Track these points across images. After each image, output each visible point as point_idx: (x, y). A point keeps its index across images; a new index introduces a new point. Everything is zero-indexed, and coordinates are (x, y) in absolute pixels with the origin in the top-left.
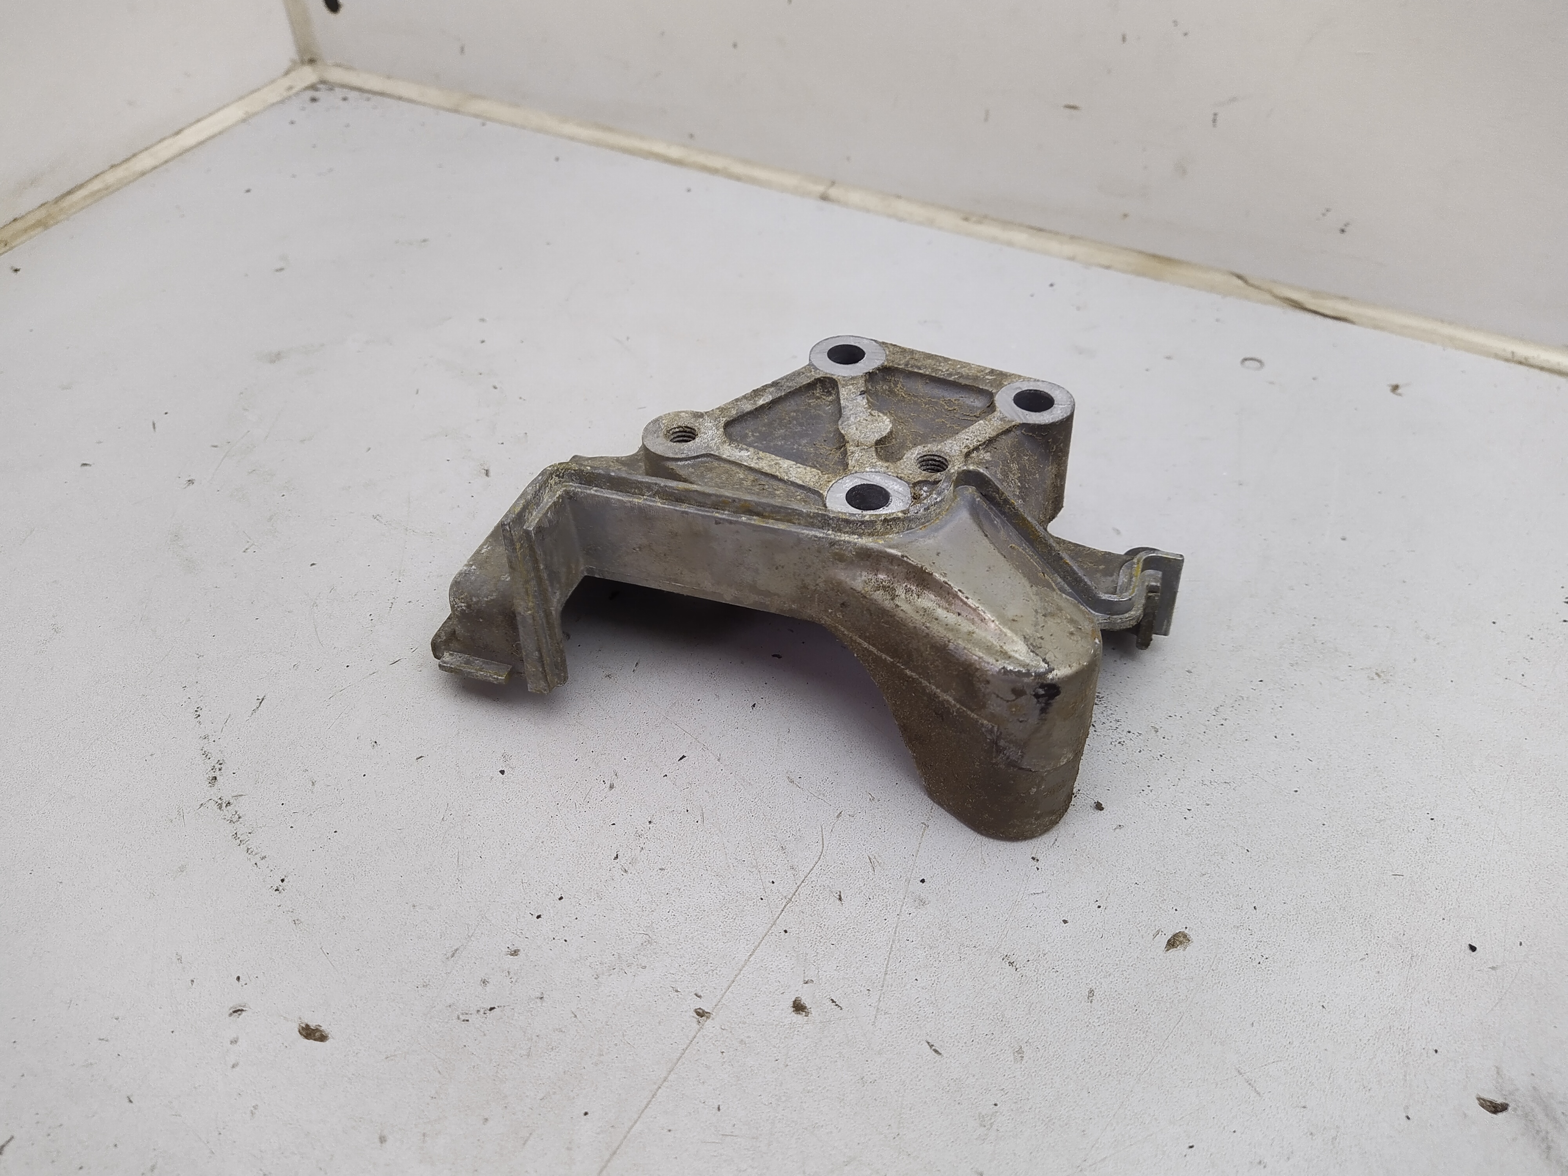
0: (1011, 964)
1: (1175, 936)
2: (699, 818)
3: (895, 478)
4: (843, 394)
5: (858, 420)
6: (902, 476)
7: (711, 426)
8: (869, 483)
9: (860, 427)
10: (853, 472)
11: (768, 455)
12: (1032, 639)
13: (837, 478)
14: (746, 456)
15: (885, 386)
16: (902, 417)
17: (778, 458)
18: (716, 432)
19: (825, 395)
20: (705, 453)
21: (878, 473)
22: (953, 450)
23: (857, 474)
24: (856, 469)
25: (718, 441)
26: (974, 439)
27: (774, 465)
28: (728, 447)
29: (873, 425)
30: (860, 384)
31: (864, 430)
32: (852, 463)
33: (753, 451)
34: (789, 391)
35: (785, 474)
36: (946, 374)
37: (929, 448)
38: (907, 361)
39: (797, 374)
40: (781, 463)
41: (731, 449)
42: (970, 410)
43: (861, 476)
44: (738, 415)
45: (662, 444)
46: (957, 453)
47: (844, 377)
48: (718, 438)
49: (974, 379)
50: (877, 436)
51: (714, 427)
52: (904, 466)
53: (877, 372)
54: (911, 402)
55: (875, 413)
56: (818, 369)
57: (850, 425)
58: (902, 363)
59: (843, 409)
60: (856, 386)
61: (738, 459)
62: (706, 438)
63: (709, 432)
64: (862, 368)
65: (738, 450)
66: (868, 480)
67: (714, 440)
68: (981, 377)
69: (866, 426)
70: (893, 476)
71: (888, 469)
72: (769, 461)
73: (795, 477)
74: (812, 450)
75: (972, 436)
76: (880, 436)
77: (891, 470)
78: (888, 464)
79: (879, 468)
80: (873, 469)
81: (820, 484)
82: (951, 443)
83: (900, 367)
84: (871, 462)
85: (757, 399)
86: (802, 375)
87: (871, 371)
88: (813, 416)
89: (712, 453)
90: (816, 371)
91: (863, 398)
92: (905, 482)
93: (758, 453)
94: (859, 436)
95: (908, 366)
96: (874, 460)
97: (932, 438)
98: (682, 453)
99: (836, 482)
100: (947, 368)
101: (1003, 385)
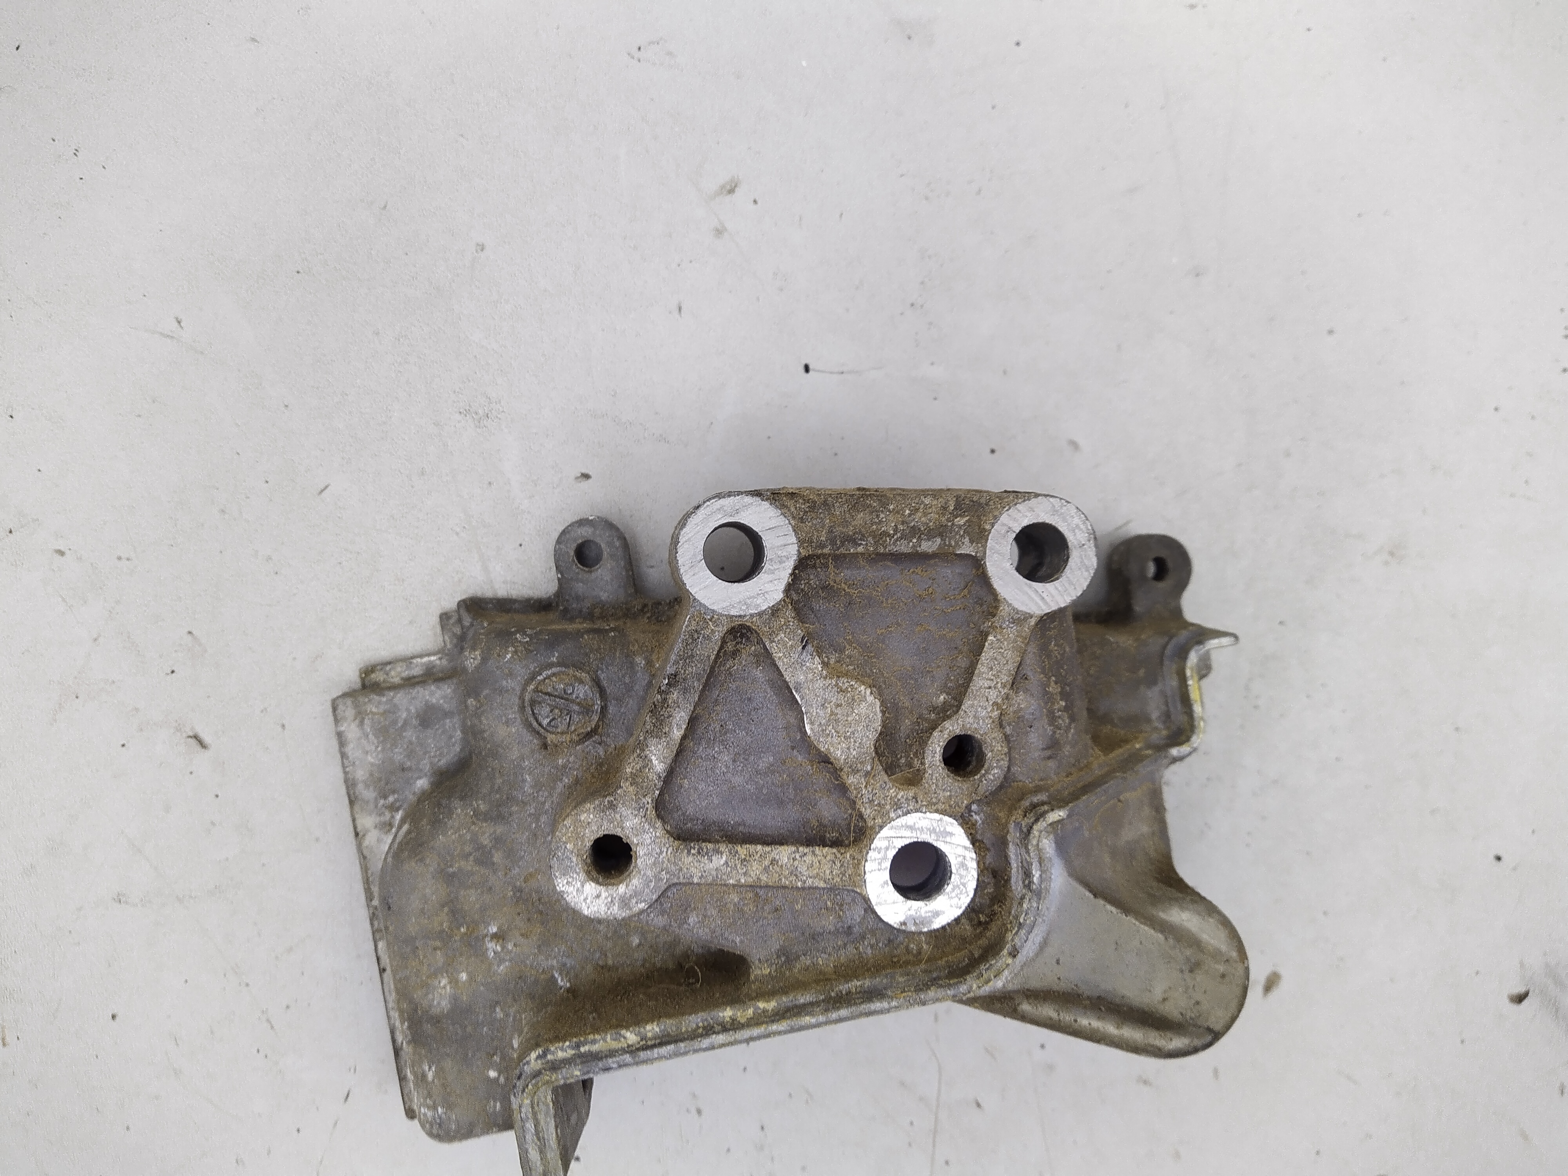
1: (1268, 979)
3: (936, 816)
4: (780, 658)
5: (829, 712)
6: (941, 806)
7: (641, 824)
8: (907, 841)
9: (840, 727)
10: (877, 830)
11: (752, 848)
12: (1189, 1011)
13: (864, 853)
14: (725, 866)
15: (813, 579)
16: (868, 644)
17: (768, 849)
18: (654, 833)
19: (741, 643)
20: (666, 886)
21: (909, 815)
22: (981, 721)
23: (885, 832)
24: (879, 821)
25: (669, 852)
26: (997, 683)
27: (771, 866)
28: (690, 859)
29: (854, 714)
30: (792, 624)
31: (847, 729)
32: (867, 812)
33: (727, 850)
34: (701, 687)
35: (795, 878)
36: (897, 540)
37: (948, 730)
38: (830, 531)
39: (690, 641)
40: (778, 857)
41: (697, 861)
42: (950, 584)
43: (892, 833)
44: (662, 779)
45: (598, 896)
46: (989, 726)
47: (760, 614)
48: (664, 845)
49: (941, 535)
50: (871, 737)
51: (645, 825)
52: (934, 785)
53: (797, 571)
54: (864, 600)
55: (843, 683)
56: (713, 611)
57: (824, 728)
58: (824, 539)
59: (796, 691)
60: (788, 630)
61: (717, 877)
62: (649, 854)
63: (645, 839)
64: (776, 582)
65: (706, 857)
66: (905, 837)
67: (661, 852)
68: (950, 524)
69: (847, 720)
70: (931, 812)
71: (917, 802)
72: (760, 861)
73: (811, 878)
74: (785, 776)
75: (992, 677)
76: (874, 733)
77: (922, 801)
78: (913, 791)
79: (906, 805)
80: (899, 810)
81: (849, 875)
82: (972, 706)
83: (826, 551)
84: (889, 797)
85: (667, 729)
86: (698, 638)
87: (790, 580)
88: (749, 699)
89: (675, 881)
90: (713, 620)
91: (812, 655)
92: (950, 816)
93: (737, 852)
94: (848, 749)
95: (836, 544)
96: (891, 791)
97: (929, 675)
98: (637, 903)
99: (866, 860)
100: (893, 525)
101: (987, 533)
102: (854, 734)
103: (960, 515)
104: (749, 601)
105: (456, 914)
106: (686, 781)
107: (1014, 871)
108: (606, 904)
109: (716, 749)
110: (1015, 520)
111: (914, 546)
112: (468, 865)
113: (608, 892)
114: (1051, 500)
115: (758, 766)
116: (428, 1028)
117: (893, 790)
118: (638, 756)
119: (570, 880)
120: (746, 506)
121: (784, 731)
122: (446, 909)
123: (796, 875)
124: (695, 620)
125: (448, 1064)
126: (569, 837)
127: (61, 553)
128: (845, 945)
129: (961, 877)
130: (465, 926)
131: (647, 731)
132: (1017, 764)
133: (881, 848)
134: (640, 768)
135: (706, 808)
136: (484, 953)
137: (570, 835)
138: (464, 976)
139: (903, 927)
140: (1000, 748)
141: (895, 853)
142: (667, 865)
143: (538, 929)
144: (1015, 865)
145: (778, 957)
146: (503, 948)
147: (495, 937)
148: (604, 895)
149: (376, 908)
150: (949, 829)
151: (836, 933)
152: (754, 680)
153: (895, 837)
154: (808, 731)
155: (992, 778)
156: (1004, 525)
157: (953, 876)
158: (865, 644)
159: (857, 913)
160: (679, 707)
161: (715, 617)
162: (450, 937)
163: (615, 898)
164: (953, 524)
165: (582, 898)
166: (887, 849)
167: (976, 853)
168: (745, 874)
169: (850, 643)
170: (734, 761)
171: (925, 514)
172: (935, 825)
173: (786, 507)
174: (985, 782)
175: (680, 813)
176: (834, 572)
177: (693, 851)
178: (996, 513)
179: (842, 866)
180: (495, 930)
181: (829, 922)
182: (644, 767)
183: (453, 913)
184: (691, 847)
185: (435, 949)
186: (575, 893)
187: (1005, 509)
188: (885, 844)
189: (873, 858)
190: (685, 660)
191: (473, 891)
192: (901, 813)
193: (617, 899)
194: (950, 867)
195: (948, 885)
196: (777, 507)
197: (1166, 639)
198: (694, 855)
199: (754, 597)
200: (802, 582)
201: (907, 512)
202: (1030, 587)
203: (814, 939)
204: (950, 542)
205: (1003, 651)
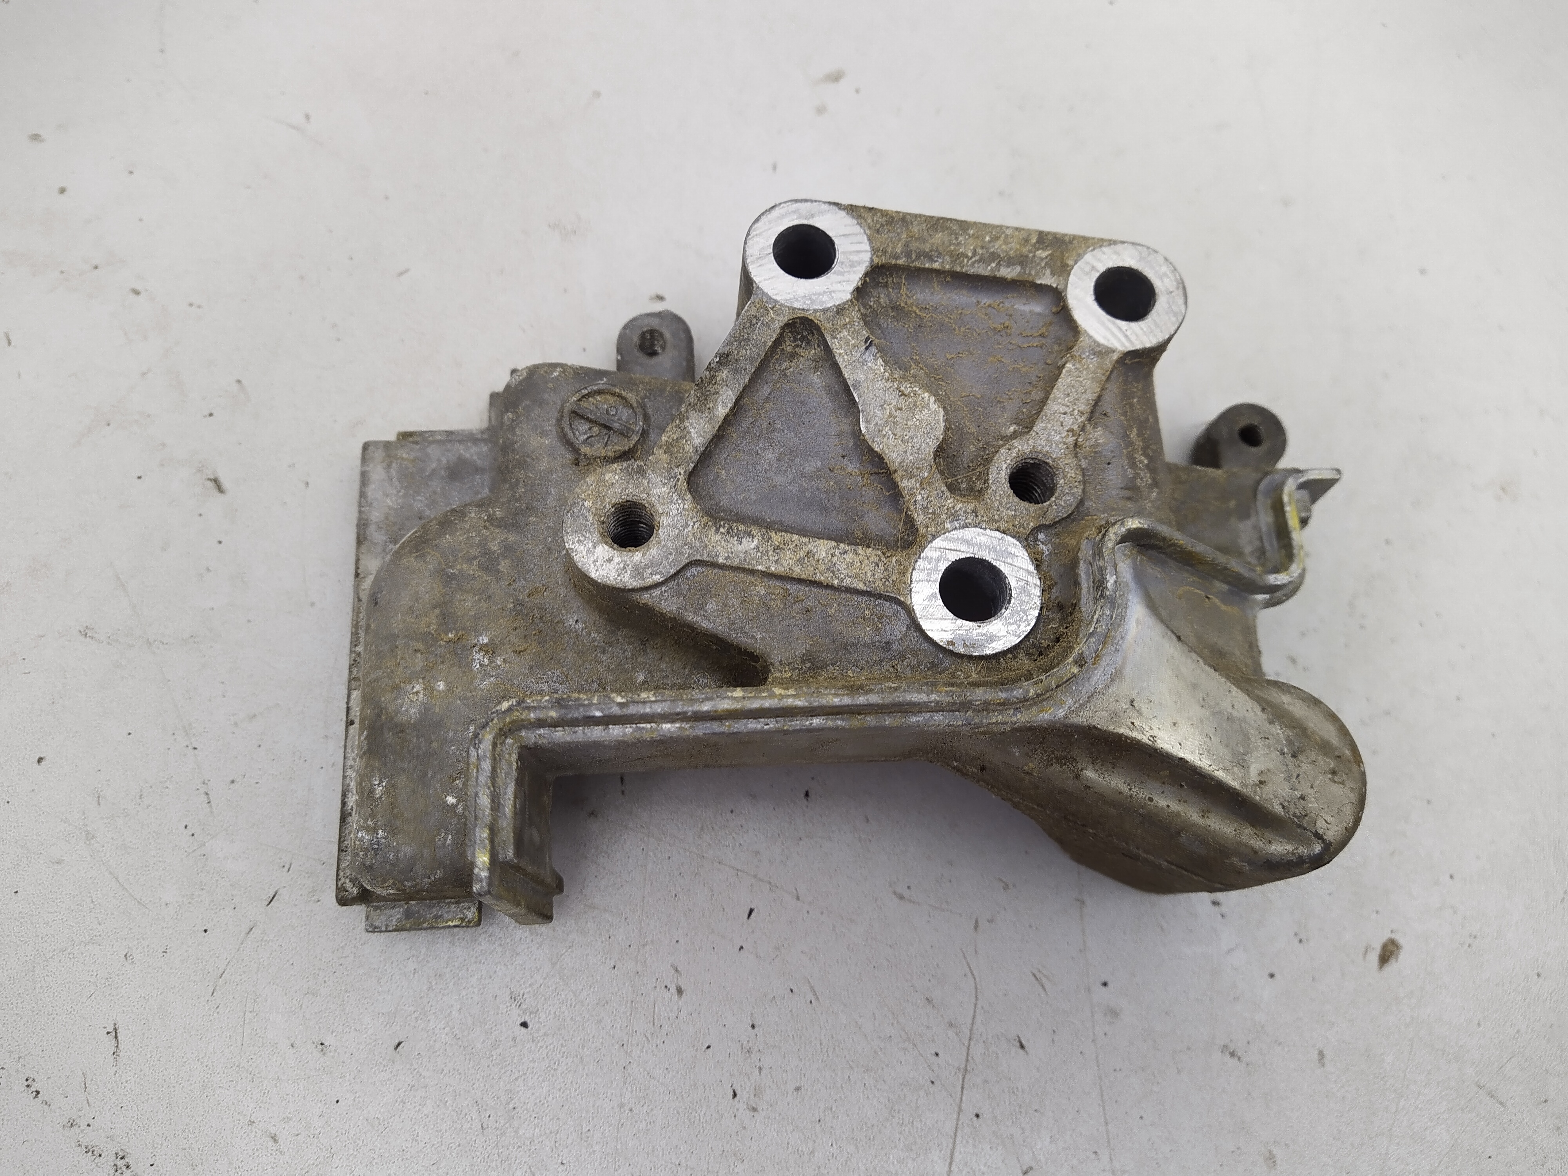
0: (1232, 1054)
1: (1385, 947)
2: (810, 996)
3: (998, 534)
4: (840, 354)
5: (888, 413)
6: (1003, 525)
7: (669, 493)
8: (963, 556)
9: (898, 430)
10: (929, 539)
11: (787, 536)
12: (1292, 806)
13: (913, 561)
14: (755, 550)
15: (881, 297)
16: (936, 367)
17: (805, 540)
18: (682, 505)
19: (801, 347)
20: (687, 561)
21: (967, 529)
22: (1054, 445)
23: (938, 542)
24: (931, 529)
25: (696, 526)
26: (1074, 410)
27: (806, 558)
28: (718, 537)
29: (915, 419)
30: (857, 324)
31: (905, 433)
32: (920, 518)
33: (759, 534)
34: (753, 370)
35: (831, 574)
36: (975, 261)
37: (1017, 449)
38: (906, 245)
39: (748, 325)
40: (815, 550)
41: (725, 541)
42: (1027, 322)
43: (945, 544)
44: (699, 452)
45: (610, 560)
46: (1062, 451)
47: (825, 311)
48: (692, 519)
49: (1021, 264)
50: (930, 443)
51: (674, 495)
52: (998, 502)
53: (868, 279)
54: (934, 325)
55: (906, 387)
56: (776, 301)
57: (881, 428)
58: (899, 251)
59: (854, 390)
60: (853, 329)
61: (745, 560)
62: (674, 526)
63: (671, 510)
64: (844, 284)
65: (736, 538)
66: (960, 551)
67: (687, 525)
68: (1031, 255)
69: (906, 425)
70: (992, 530)
71: (977, 516)
72: (795, 552)
73: (850, 577)
74: (832, 483)
75: (1068, 404)
76: (935, 441)
77: (982, 517)
78: (973, 505)
79: (964, 518)
80: (956, 522)
81: (893, 581)
82: (1045, 429)
83: (901, 262)
84: (946, 507)
85: (711, 405)
86: (757, 323)
87: (860, 284)
88: (802, 402)
89: (698, 557)
90: (775, 309)
91: (875, 356)
92: (1014, 537)
93: (770, 538)
94: (905, 452)
95: (911, 258)
96: (949, 501)
97: (999, 405)
98: (651, 574)
99: (914, 569)
100: (972, 248)
101: (1069, 268)
102: (912, 438)
103: (1043, 249)
104: (814, 297)
105: (446, 618)
106: (723, 472)
107: (1084, 591)
108: (617, 570)
109: (761, 445)
110: (1099, 260)
111: (992, 269)
112: (471, 569)
113: (621, 557)
114: (1139, 248)
115: (803, 469)
116: (389, 737)
117: (951, 500)
118: (676, 426)
119: (582, 539)
120: (821, 213)
121: (836, 438)
122: (437, 611)
123: (833, 572)
124: (755, 306)
125: (402, 781)
126: (589, 495)
127: (137, 292)
128: (881, 661)
129: (1022, 602)
130: (454, 632)
131: (690, 404)
132: (1091, 500)
133: (932, 558)
134: (677, 438)
135: (742, 502)
136: (469, 666)
137: (590, 492)
138: (441, 686)
139: (951, 648)
140: (1073, 475)
141: (947, 566)
142: (691, 540)
143: (534, 648)
144: (1086, 585)
145: (803, 662)
146: (491, 661)
147: (483, 648)
148: (617, 559)
149: (359, 654)
150: (1013, 550)
151: (871, 646)
152: (811, 385)
153: (948, 549)
154: (863, 430)
155: (1063, 503)
156: (1087, 263)
157: (1013, 601)
158: (932, 366)
159: (898, 628)
160: (727, 385)
161: (777, 308)
162: (435, 640)
163: (628, 566)
164: (1034, 256)
165: (592, 559)
166: (939, 560)
167: (1040, 579)
168: (776, 562)
169: (917, 363)
170: (778, 460)
171: (1006, 243)
172: (995, 543)
173: (864, 218)
174: (1055, 507)
175: (713, 502)
176: (906, 294)
177: (722, 530)
178: (1080, 251)
179: (886, 569)
180: (486, 640)
181: (865, 633)
182: (682, 438)
183: (444, 616)
184: (720, 526)
185: (416, 651)
186: (584, 553)
187: (1090, 249)
188: (936, 554)
189: (922, 567)
190: (740, 343)
191: (470, 596)
192: (957, 525)
193: (630, 566)
194: (1010, 589)
195: (1006, 609)
196: (853, 217)
197: (1260, 475)
198: (722, 533)
199: (819, 294)
200: (872, 299)
201: (987, 238)
202: (1114, 323)
203: (845, 649)
204: (1030, 272)
205: (1081, 379)
